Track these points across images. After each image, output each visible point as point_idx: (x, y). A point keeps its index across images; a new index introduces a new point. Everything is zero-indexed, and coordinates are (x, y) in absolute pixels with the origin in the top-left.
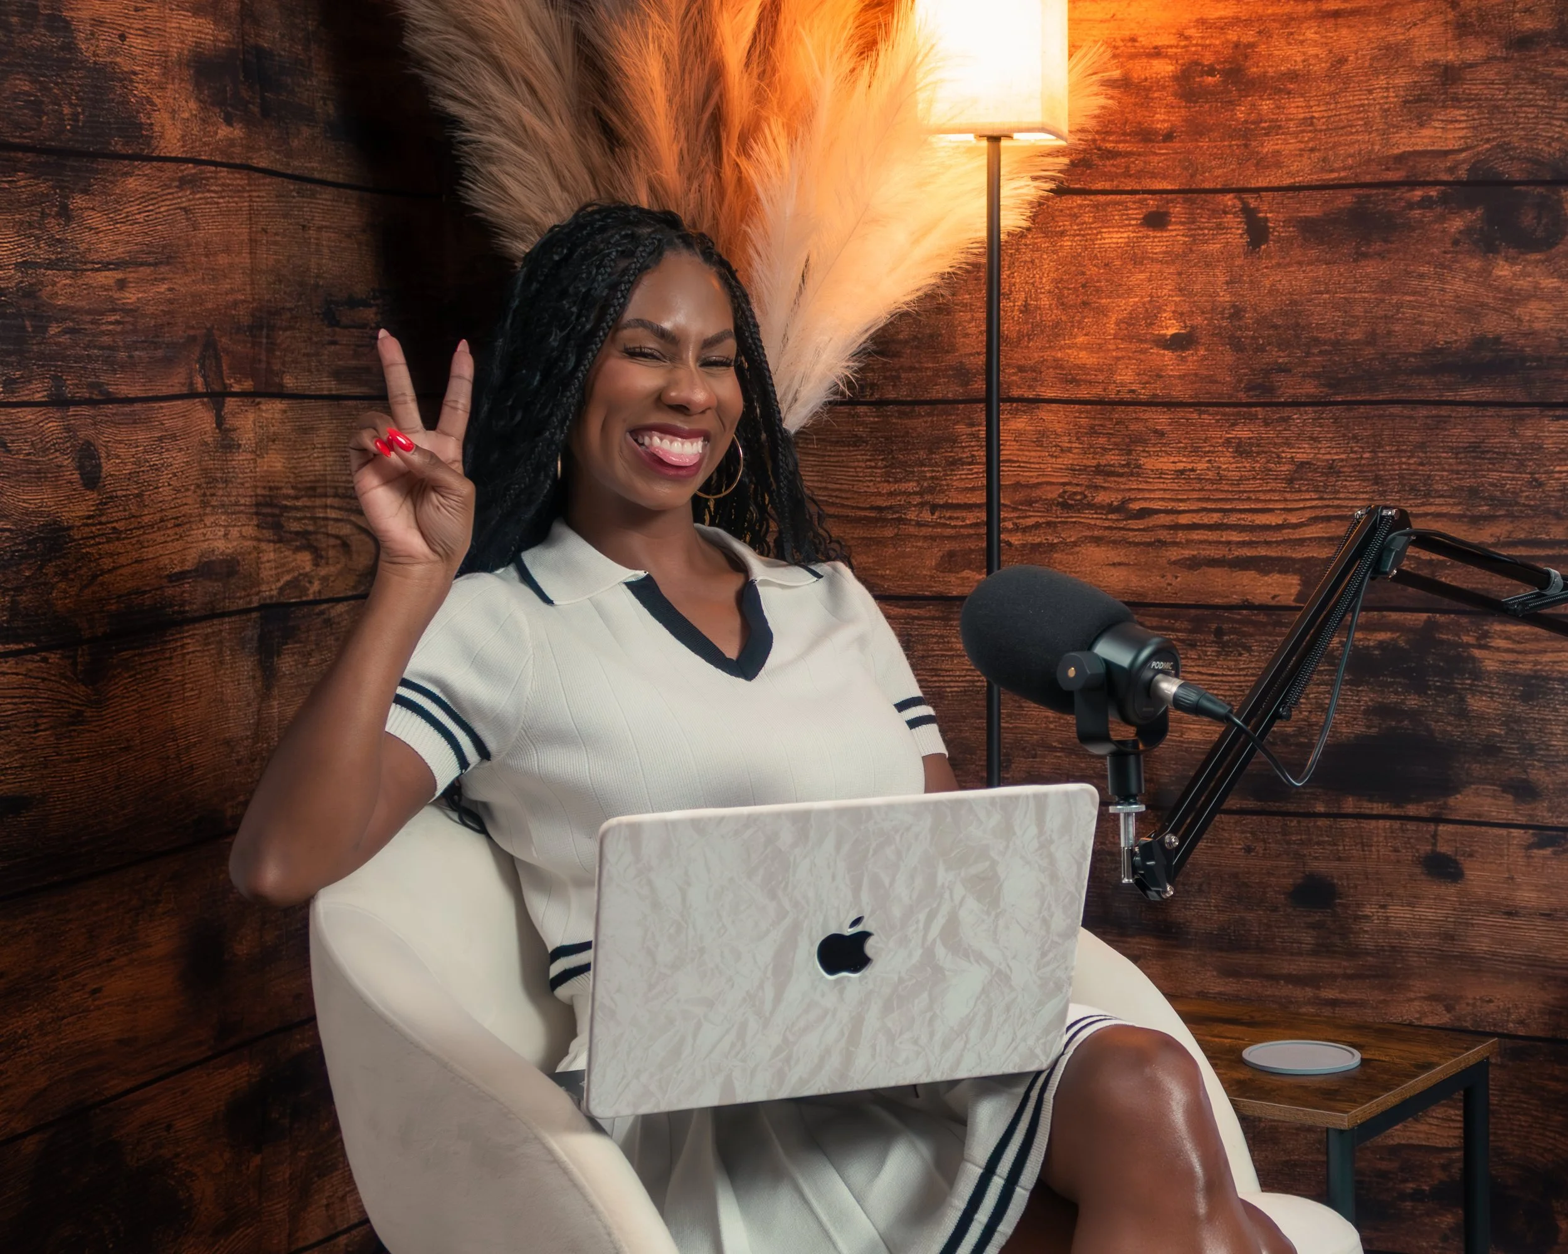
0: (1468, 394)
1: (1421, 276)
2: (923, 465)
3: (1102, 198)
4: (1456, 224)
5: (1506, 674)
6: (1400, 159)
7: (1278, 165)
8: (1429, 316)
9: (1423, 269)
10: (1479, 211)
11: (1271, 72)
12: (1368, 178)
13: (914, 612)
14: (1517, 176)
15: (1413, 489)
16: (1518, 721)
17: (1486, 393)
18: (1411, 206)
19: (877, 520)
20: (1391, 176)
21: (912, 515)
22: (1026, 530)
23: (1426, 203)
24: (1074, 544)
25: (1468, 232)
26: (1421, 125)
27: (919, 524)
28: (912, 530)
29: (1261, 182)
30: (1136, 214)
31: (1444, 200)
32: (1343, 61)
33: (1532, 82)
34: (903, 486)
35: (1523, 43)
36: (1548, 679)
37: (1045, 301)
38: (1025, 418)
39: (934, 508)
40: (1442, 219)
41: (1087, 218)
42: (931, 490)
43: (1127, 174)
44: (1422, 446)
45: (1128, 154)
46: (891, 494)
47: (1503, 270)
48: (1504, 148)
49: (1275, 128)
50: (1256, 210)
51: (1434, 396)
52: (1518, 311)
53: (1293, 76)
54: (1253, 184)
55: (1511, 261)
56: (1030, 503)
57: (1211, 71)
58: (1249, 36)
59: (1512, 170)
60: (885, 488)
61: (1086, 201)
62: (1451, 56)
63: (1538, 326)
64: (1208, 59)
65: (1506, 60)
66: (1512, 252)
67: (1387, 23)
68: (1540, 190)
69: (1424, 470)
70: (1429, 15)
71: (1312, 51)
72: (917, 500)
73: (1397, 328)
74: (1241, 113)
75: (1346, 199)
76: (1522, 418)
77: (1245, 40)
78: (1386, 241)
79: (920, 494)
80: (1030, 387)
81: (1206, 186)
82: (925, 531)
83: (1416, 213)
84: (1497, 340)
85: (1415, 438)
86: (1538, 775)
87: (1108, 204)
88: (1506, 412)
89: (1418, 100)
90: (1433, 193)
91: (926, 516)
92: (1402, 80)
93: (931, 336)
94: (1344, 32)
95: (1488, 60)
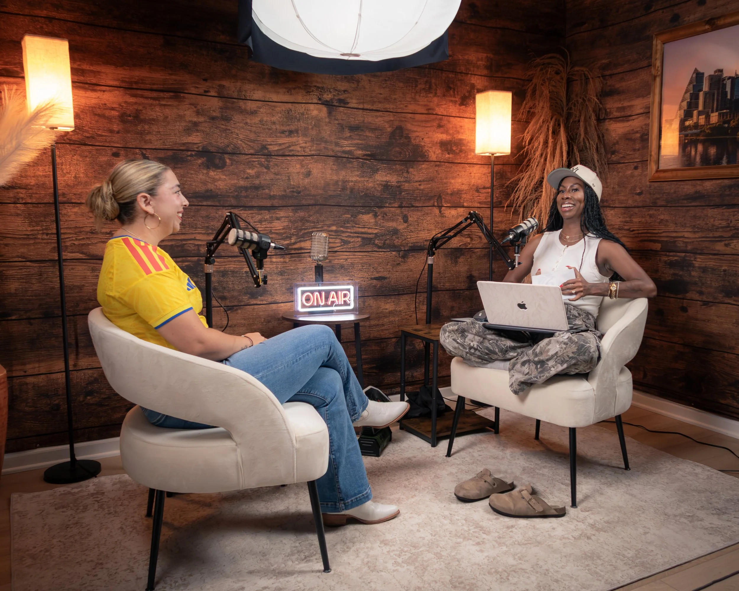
0: (205, 203)
1: (192, 174)
2: (42, 222)
3: (99, 148)
4: (200, 161)
5: (217, 271)
6: (184, 144)
7: (151, 143)
8: (194, 184)
9: (192, 172)
10: (205, 158)
11: (147, 118)
12: (176, 148)
13: (43, 265)
14: (214, 151)
15: (192, 227)
16: (221, 282)
17: (209, 203)
18: (188, 156)
19: (26, 238)
20: (182, 148)
21: (40, 236)
22: (80, 240)
23: (191, 156)
24: (96, 243)
25: (202, 163)
26: (189, 136)
27: (42, 239)
28: (39, 241)
29: (146, 147)
30: (110, 152)
31: (196, 155)
32: (167, 117)
33: (216, 128)
34: (36, 228)
35: (213, 118)
36: (228, 271)
37: (82, 175)
38: (77, 208)
39: (47, 234)
40: (195, 160)
41: (94, 153)
42: (46, 229)
43: (106, 141)
44: (194, 216)
45: (105, 136)
46: (32, 230)
47: (212, 173)
48: (210, 143)
49: (149, 133)
50: (145, 154)
51: (196, 204)
52: (216, 184)
53: (153, 120)
54: (144, 147)
55: (214, 171)
56: (81, 232)
57: (130, 116)
58: (140, 108)
59: (212, 149)
60: (29, 229)
61: (94, 148)
62: (195, 120)
63: (221, 187)
64: (128, 112)
65: (209, 122)
66: (214, 169)
67: (178, 109)
68: (219, 154)
69: (195, 222)
70: (189, 109)
71: (158, 114)
72: (41, 232)
73: (186, 186)
74: (139, 128)
75: (170, 153)
76: (218, 209)
77: (139, 109)
78: (182, 164)
79: (42, 230)
80: (78, 200)
81: (130, 146)
82: (45, 241)
83: (189, 158)
84: (211, 190)
85: (192, 214)
86: (226, 294)
87: (100, 149)
88: (215, 208)
89: (188, 130)
90: (193, 153)
91: (45, 237)
92: (184, 124)
93: (43, 184)
94: (167, 110)
95: (205, 122)
